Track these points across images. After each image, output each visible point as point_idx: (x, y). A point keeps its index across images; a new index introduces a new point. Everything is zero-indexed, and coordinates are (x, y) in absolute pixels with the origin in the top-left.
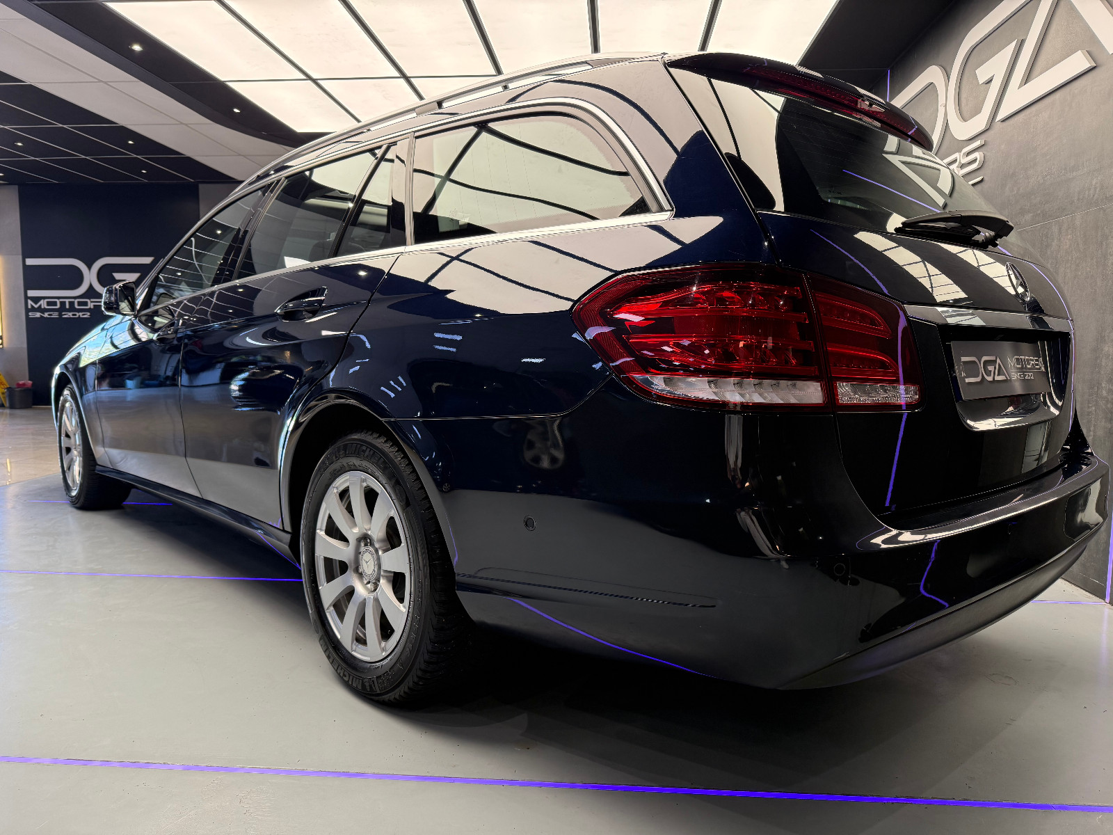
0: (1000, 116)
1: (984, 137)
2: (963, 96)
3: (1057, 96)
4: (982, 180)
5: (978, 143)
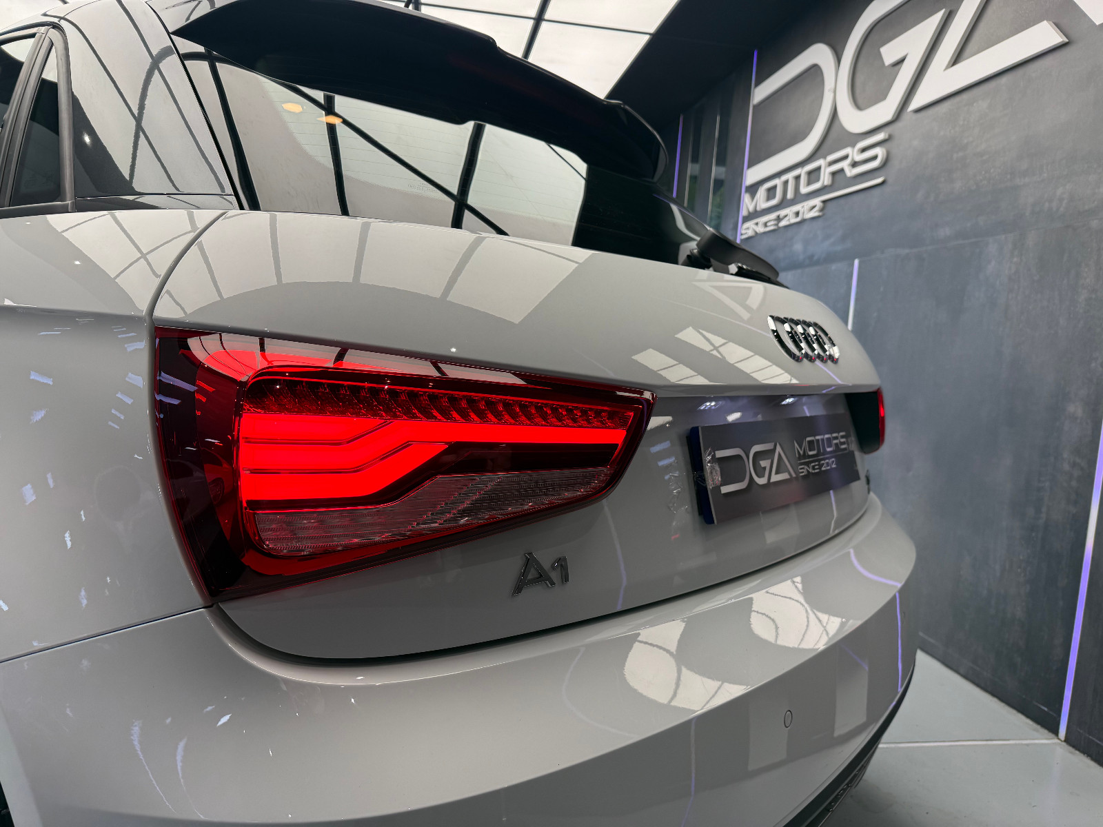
0: (916, 103)
1: (890, 128)
2: (861, 80)
3: (1004, 80)
4: (883, 183)
5: (880, 136)
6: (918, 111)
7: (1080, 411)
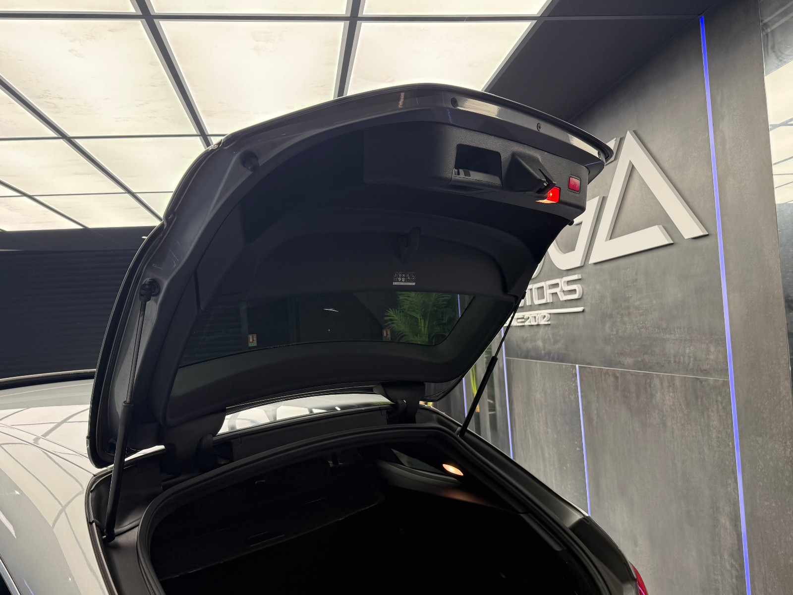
0: (593, 259)
1: (581, 271)
3: (641, 257)
4: (583, 311)
5: (576, 276)
6: (596, 264)
7: (728, 523)
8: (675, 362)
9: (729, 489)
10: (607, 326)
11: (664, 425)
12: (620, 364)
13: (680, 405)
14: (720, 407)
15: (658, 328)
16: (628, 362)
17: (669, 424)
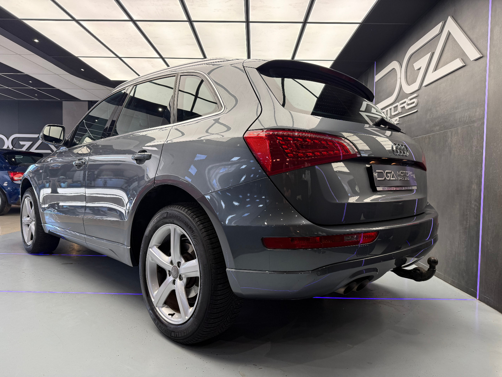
0: (425, 84)
1: (417, 92)
2: (408, 74)
3: (449, 77)
4: (417, 111)
5: (415, 95)
6: (426, 86)
7: (476, 187)
8: (459, 121)
9: (478, 171)
10: (428, 115)
11: (450, 152)
12: (432, 131)
13: (459, 141)
14: (479, 136)
15: (453, 108)
16: (436, 129)
17: (453, 152)
